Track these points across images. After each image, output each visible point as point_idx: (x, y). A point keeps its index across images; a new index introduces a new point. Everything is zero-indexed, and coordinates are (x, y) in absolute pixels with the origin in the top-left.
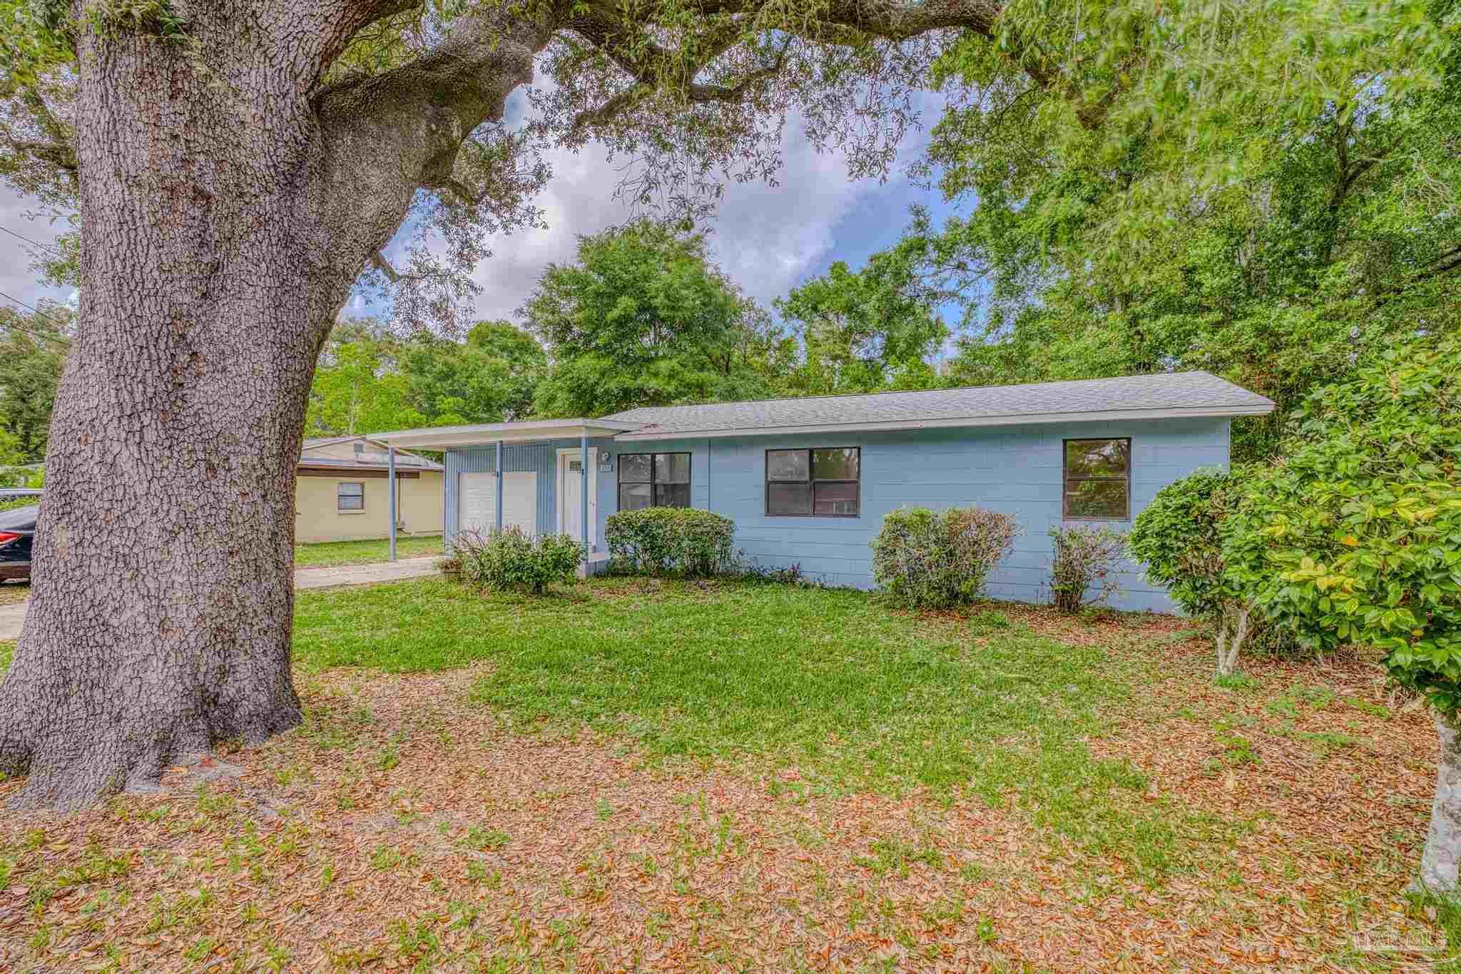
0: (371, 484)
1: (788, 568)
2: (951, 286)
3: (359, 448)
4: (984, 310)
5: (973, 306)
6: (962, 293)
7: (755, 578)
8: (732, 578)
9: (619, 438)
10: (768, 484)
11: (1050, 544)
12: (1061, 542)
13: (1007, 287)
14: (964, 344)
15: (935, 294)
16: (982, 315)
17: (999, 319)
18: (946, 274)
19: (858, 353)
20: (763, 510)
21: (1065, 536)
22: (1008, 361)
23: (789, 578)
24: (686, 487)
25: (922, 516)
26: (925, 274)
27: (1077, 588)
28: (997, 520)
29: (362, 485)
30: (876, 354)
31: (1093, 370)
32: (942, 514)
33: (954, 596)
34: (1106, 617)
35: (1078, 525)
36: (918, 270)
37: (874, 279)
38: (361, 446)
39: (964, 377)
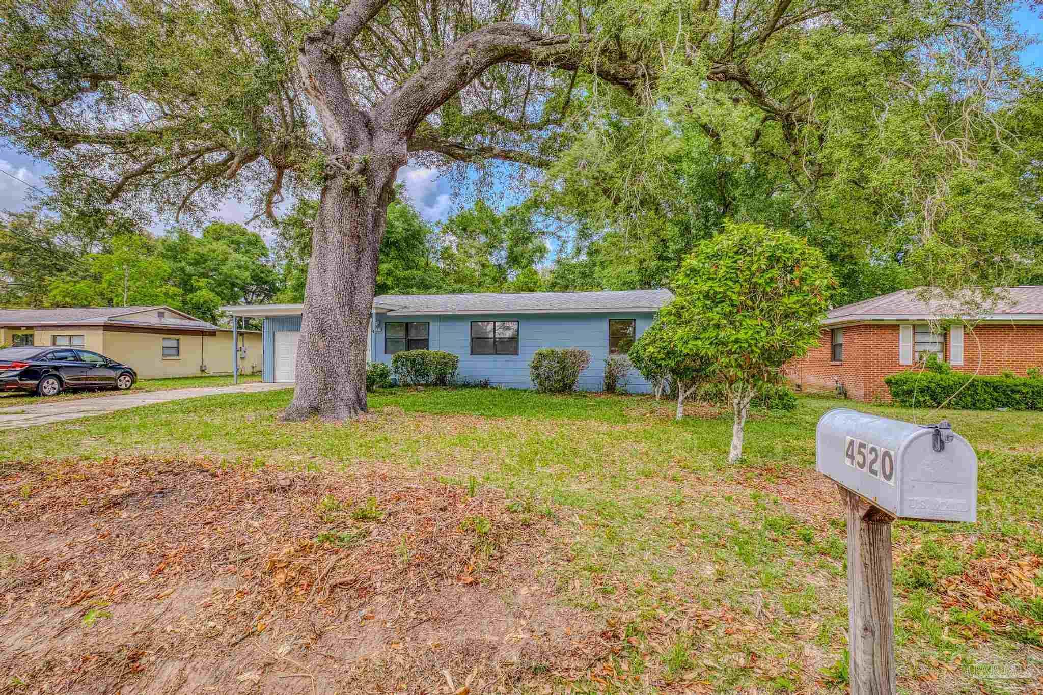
0: (185, 340)
1: (483, 380)
2: (551, 229)
3: (161, 315)
4: (571, 246)
5: (565, 242)
6: (558, 234)
7: (466, 385)
8: (455, 386)
9: (389, 314)
10: (472, 339)
11: (604, 364)
12: (608, 363)
13: (584, 234)
14: (559, 262)
15: (544, 232)
16: (570, 248)
17: (579, 251)
18: (550, 222)
19: (493, 260)
20: (469, 352)
21: (609, 360)
22: (584, 275)
23: (485, 385)
24: (427, 340)
25: (553, 352)
26: (538, 221)
27: (614, 381)
28: (582, 354)
29: (178, 340)
30: (503, 262)
31: (624, 284)
32: (559, 350)
33: (565, 385)
34: (625, 393)
35: (615, 357)
36: (534, 218)
37: (510, 221)
38: (163, 313)
39: (558, 281)
